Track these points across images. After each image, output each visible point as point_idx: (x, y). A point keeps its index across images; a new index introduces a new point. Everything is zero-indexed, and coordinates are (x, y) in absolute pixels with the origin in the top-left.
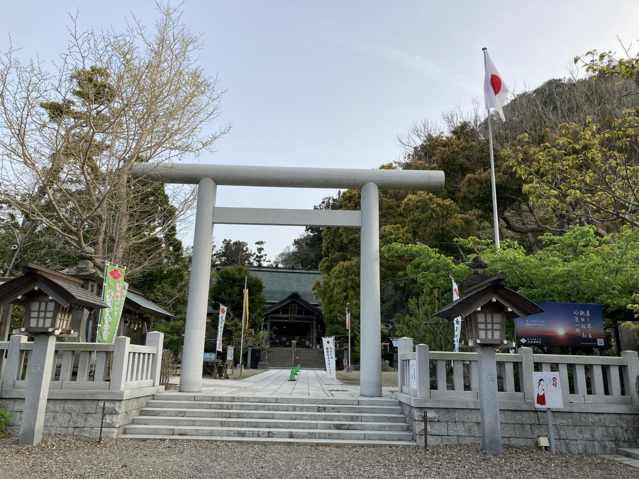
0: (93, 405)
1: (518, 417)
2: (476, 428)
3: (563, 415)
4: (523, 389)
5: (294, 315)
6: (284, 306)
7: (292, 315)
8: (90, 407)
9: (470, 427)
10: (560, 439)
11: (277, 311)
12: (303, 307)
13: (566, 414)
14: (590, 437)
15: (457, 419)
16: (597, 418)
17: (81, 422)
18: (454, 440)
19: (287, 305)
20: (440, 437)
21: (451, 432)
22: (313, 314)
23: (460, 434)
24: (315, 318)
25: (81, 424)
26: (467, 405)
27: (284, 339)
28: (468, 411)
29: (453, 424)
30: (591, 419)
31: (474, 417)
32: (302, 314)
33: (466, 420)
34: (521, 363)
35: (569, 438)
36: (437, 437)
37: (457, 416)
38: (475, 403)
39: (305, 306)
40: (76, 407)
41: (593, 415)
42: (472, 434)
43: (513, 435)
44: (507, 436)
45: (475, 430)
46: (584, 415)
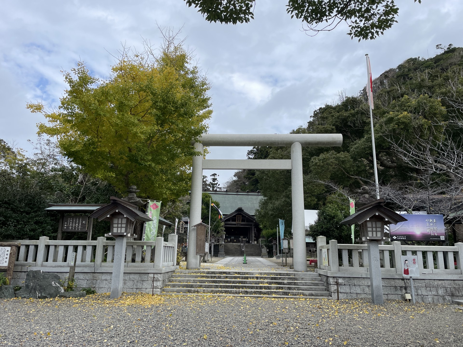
0: (146, 276)
1: (393, 283)
2: (367, 289)
3: (420, 281)
4: (395, 266)
5: (240, 222)
6: (233, 216)
7: (238, 222)
8: (145, 277)
9: (363, 288)
10: (418, 295)
11: (229, 220)
13: (421, 280)
14: (436, 294)
15: (356, 284)
16: (440, 282)
17: (140, 286)
18: (354, 296)
19: (235, 216)
20: (346, 294)
21: (352, 291)
22: (252, 221)
23: (358, 292)
24: (253, 224)
25: (140, 287)
26: (361, 276)
27: (233, 238)
28: (362, 279)
29: (354, 286)
30: (436, 283)
31: (366, 282)
32: (245, 222)
33: (361, 284)
34: (394, 251)
35: (423, 294)
36: (344, 294)
37: (356, 282)
38: (367, 274)
39: (247, 217)
40: (136, 277)
41: (438, 281)
42: (365, 292)
43: (390, 292)
44: (386, 293)
45: (367, 290)
46: (432, 281)
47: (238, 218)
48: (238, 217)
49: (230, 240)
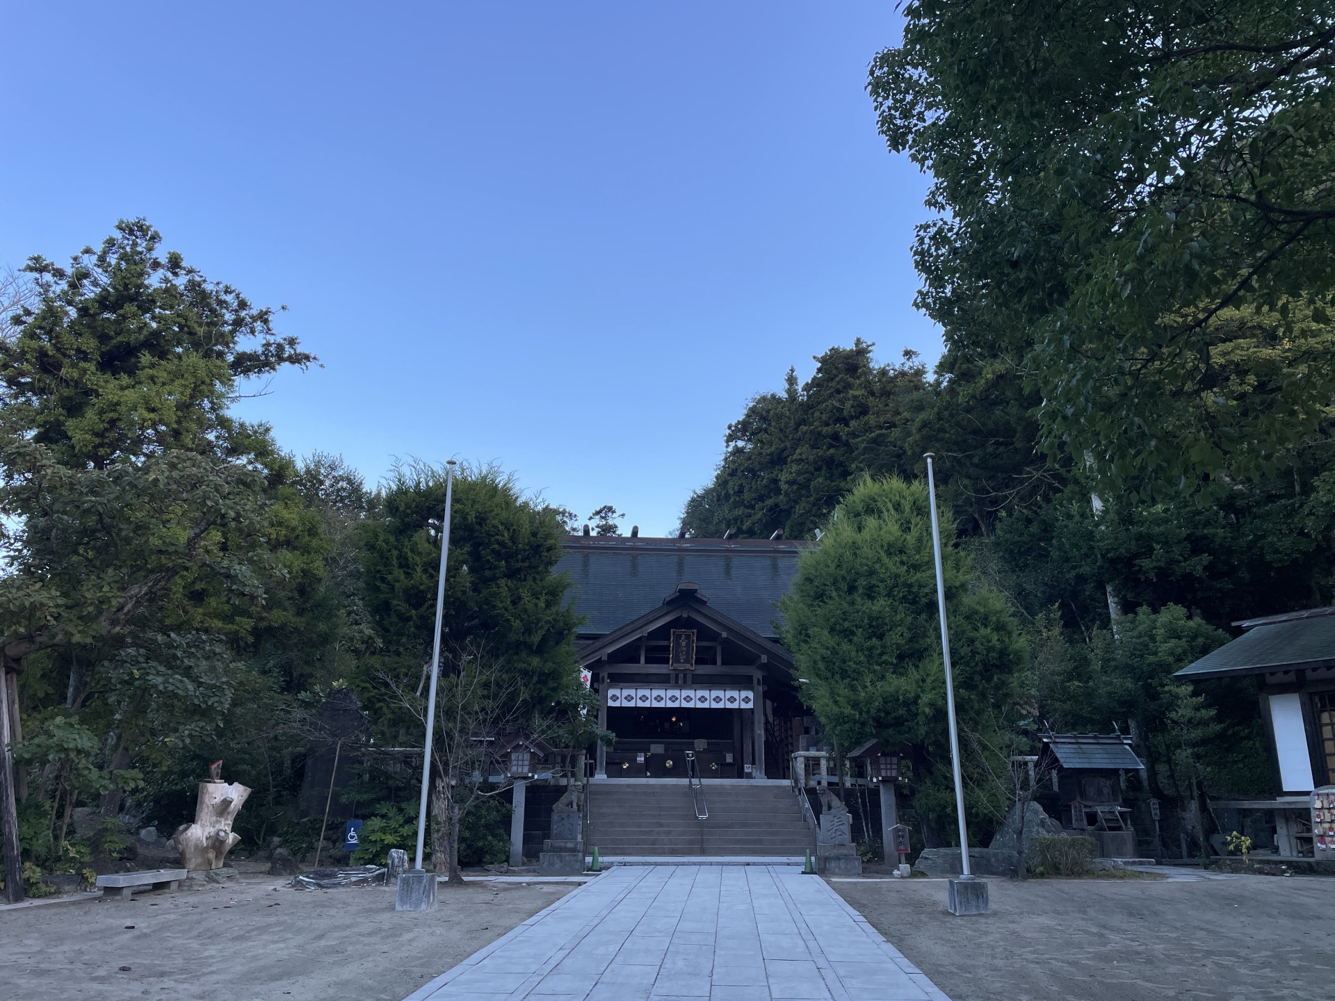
5: (688, 666)
6: (652, 635)
7: (681, 667)
11: (628, 655)
12: (715, 636)
19: (663, 632)
22: (750, 660)
24: (758, 675)
27: (657, 749)
32: (714, 663)
39: (724, 635)
47: (678, 644)
48: (678, 637)
49: (646, 758)
